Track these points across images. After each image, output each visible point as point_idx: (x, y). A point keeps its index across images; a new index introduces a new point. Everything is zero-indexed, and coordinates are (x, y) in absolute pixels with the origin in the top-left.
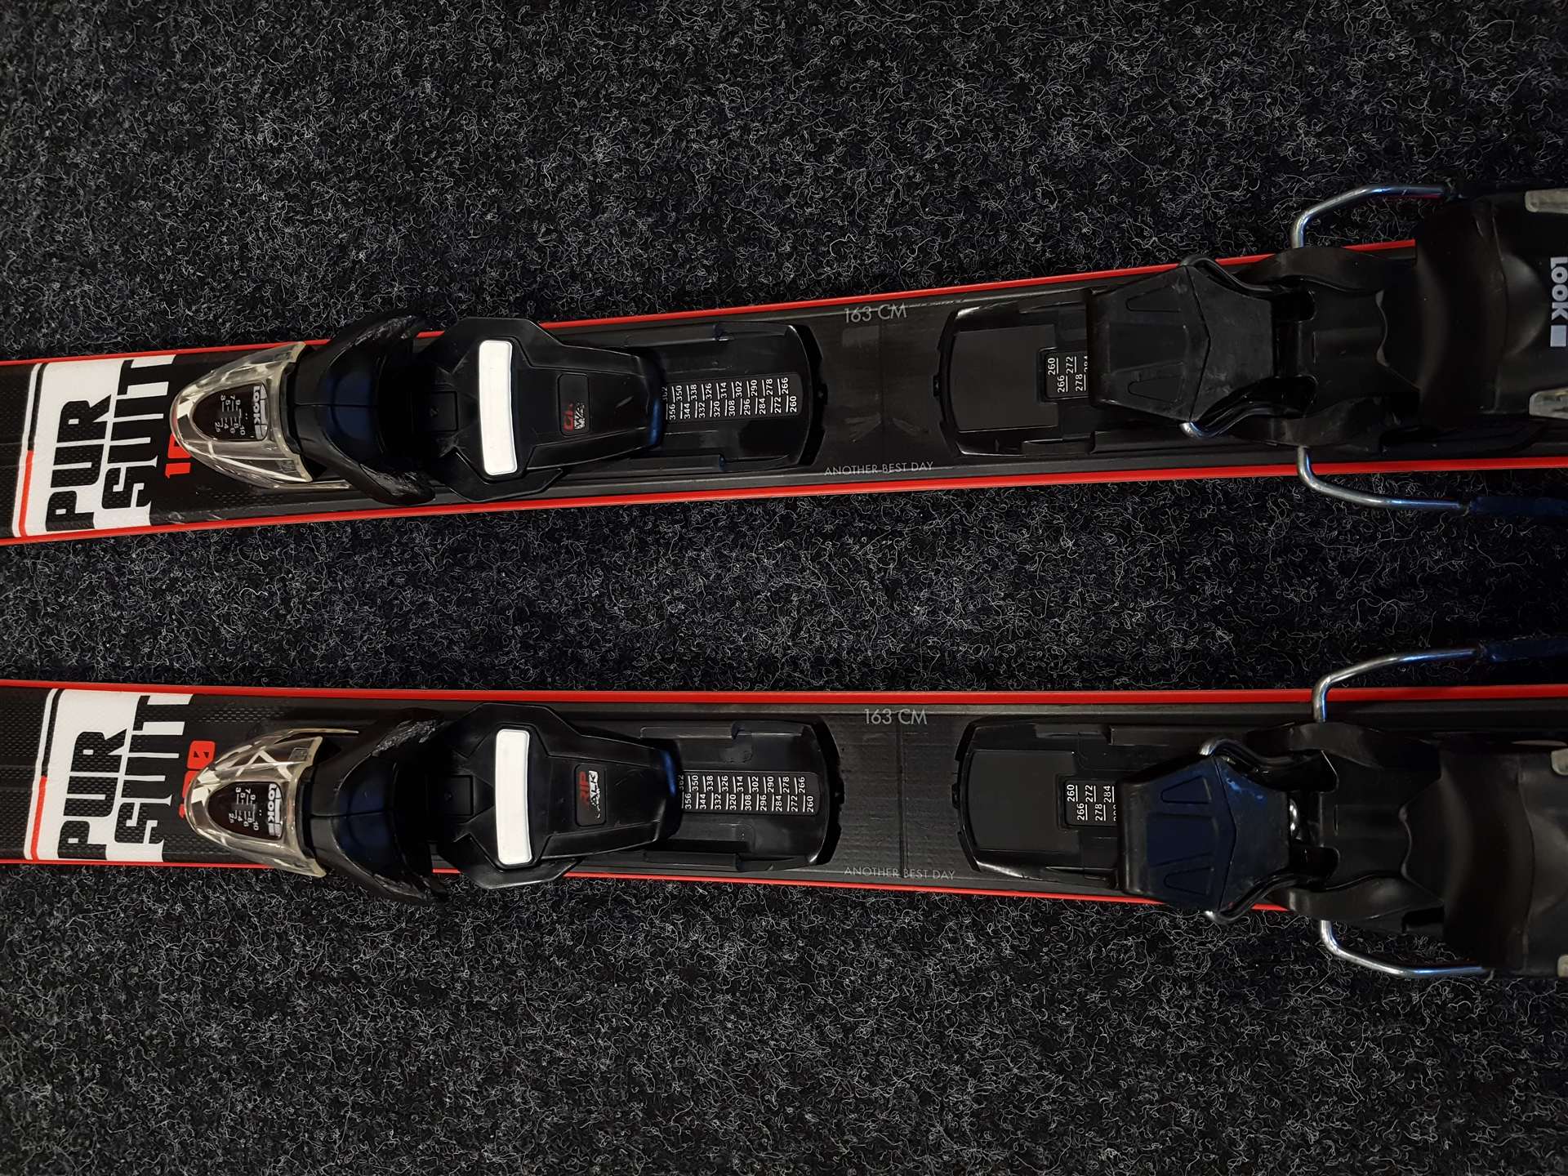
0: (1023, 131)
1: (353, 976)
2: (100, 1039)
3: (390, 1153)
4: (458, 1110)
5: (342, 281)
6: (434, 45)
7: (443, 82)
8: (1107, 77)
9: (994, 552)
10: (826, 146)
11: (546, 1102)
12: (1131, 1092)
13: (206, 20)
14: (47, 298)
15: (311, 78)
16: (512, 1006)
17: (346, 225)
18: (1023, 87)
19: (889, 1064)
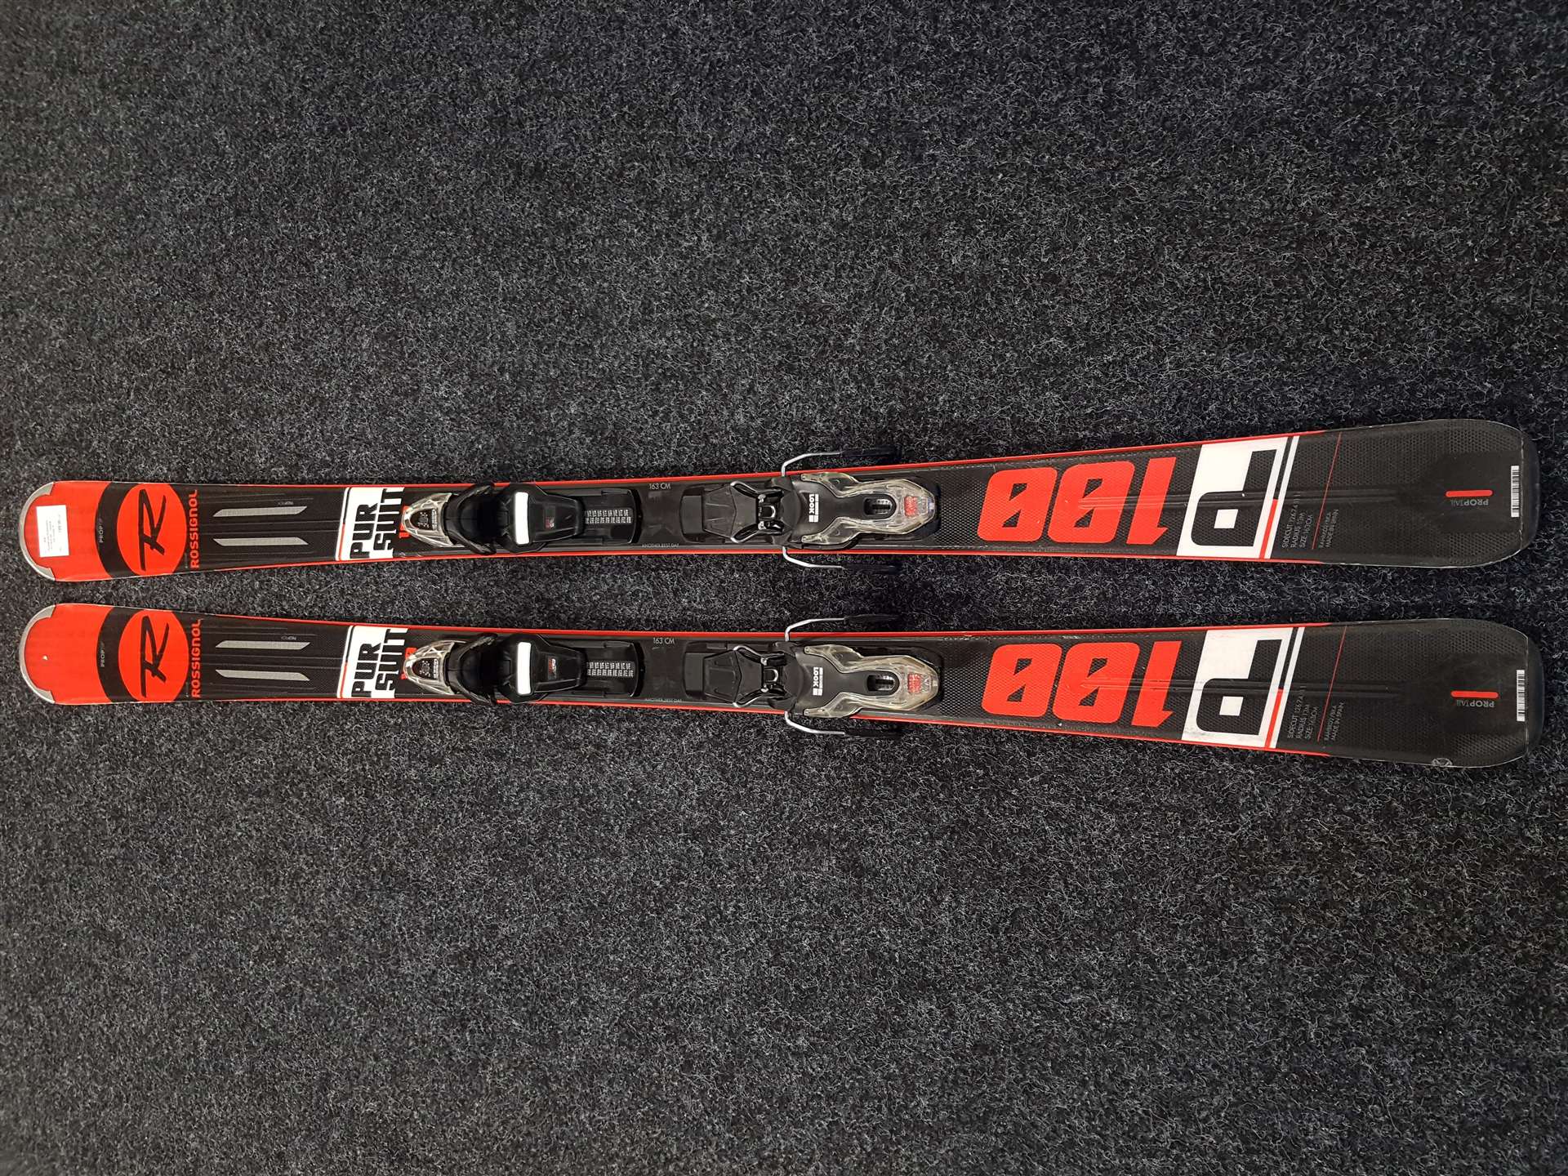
0: (725, 413)
1: (470, 748)
2: (365, 777)
3: (482, 822)
4: (508, 803)
5: (472, 456)
6: (510, 359)
7: (513, 375)
8: (755, 393)
9: (712, 578)
10: (656, 413)
11: (542, 799)
12: (751, 789)
13: (418, 340)
14: (350, 456)
15: (461, 369)
16: (531, 759)
17: (474, 433)
18: (725, 395)
19: (668, 780)
